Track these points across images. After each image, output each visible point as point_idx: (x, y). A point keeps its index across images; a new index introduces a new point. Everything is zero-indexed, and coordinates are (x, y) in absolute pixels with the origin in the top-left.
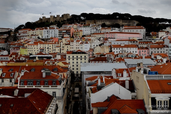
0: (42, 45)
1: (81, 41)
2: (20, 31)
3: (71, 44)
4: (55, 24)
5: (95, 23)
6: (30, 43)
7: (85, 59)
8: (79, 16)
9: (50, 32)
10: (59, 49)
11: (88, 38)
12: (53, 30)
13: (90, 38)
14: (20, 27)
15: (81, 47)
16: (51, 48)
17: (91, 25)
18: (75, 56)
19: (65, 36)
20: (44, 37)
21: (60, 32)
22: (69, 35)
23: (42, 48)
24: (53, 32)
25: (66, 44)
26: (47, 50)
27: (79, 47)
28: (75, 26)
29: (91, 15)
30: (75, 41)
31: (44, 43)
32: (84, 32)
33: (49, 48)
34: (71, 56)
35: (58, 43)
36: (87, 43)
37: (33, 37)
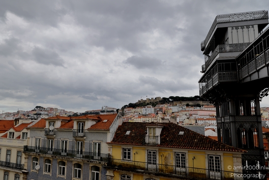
2: (125, 110)
4: (150, 105)
5: (181, 103)
6: (135, 117)
8: (168, 99)
9: (148, 110)
13: (179, 114)
14: (125, 107)
17: (178, 105)
19: (159, 113)
20: (143, 114)
22: (162, 112)
23: (144, 120)
28: (166, 106)
29: (177, 97)
30: (168, 116)
31: (145, 117)
32: (173, 110)
33: (149, 120)
35: (155, 117)
37: (136, 113)
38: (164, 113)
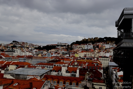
0: (85, 53)
1: (105, 52)
2: (73, 45)
3: (100, 53)
4: (91, 42)
5: (112, 42)
6: (79, 51)
7: (108, 60)
8: (103, 39)
9: (89, 46)
10: (94, 55)
11: (108, 50)
12: (90, 45)
13: (110, 50)
14: (73, 43)
15: (105, 54)
16: (90, 54)
17: (110, 43)
18: (103, 59)
19: (96, 49)
20: (85, 49)
21: (94, 46)
22: (98, 48)
23: (85, 54)
24: (90, 46)
25: (97, 53)
26: (88, 55)
27: (104, 54)
28: (101, 44)
29: (110, 38)
30: (102, 51)
31: (86, 52)
32: (106, 47)
33: (89, 54)
34: (101, 59)
35: (93, 52)
36: (108, 53)
37: (80, 48)
38: (100, 49)
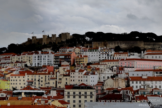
0: (30, 76)
1: (85, 71)
3: (72, 74)
4: (49, 47)
5: (106, 45)
6: (14, 73)
7: (91, 97)
8: (83, 36)
9: (42, 58)
10: (54, 81)
11: (96, 66)
12: (47, 55)
13: (99, 66)
15: (85, 79)
16: (43, 80)
17: (99, 49)
18: (77, 91)
19: (62, 64)
20: (33, 65)
21: (56, 58)
22: (68, 62)
23: (30, 80)
24: (47, 58)
25: (64, 75)
26: (37, 82)
27: (83, 79)
28: (77, 50)
29: (100, 34)
30: (77, 71)
31: (33, 74)
32: (91, 58)
33: (41, 80)
34: (71, 91)
35: (53, 74)
36: (94, 74)
38: (74, 65)
